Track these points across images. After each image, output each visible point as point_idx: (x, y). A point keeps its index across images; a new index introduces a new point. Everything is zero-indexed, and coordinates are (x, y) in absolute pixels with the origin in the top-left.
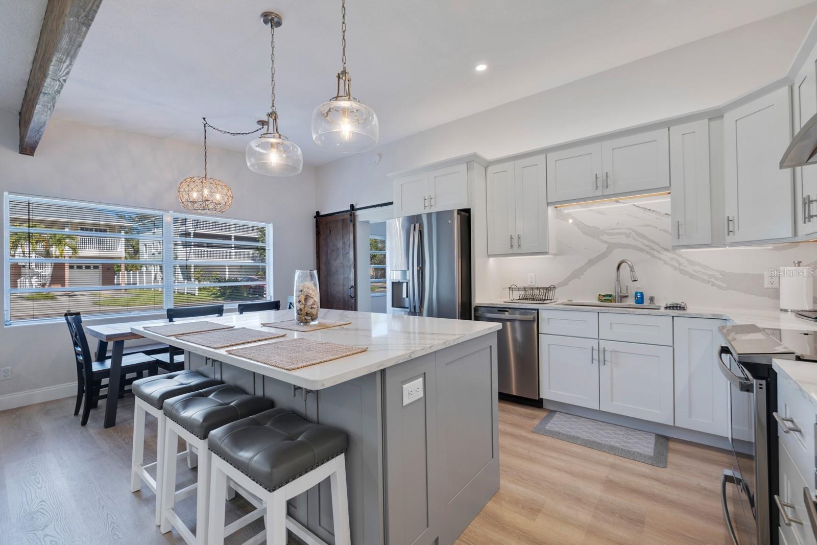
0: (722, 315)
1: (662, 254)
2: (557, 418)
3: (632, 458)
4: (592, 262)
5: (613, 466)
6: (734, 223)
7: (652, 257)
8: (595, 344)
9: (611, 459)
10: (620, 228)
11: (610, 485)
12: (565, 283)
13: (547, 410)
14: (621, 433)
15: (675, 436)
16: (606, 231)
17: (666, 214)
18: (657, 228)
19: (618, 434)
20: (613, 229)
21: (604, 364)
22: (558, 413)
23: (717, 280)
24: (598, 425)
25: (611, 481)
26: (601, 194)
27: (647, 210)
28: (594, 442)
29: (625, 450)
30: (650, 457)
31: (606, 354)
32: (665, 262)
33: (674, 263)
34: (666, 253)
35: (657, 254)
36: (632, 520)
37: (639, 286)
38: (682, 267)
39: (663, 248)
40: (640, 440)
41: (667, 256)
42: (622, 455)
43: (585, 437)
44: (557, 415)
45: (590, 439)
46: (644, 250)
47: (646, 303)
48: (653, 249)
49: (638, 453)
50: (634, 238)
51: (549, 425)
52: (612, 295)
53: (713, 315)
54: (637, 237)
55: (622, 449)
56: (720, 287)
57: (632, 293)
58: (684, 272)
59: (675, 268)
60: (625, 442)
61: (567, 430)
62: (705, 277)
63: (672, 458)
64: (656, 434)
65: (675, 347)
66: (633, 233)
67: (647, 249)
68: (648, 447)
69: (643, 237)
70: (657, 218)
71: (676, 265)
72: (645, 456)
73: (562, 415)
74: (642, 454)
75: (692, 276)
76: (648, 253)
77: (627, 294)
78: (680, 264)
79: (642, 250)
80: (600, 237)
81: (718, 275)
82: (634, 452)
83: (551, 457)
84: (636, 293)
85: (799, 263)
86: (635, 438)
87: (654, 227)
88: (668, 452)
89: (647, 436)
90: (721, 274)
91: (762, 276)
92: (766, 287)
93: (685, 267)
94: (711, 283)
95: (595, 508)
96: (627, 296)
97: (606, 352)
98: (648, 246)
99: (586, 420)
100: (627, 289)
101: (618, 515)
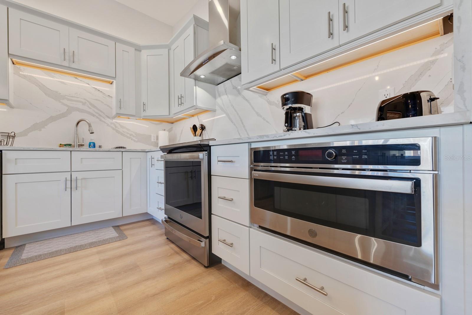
0: (145, 150)
1: (106, 119)
2: (28, 248)
3: (107, 243)
4: (53, 119)
5: (99, 253)
6: (146, 106)
7: (100, 121)
8: (68, 175)
9: (94, 250)
10: (78, 98)
11: (104, 262)
12: (25, 133)
13: (10, 248)
14: (91, 234)
15: (121, 224)
16: (66, 97)
17: (109, 96)
18: (103, 103)
19: (89, 236)
20: (72, 97)
21: (77, 189)
22: (27, 244)
23: (133, 137)
24: (72, 237)
25: (104, 260)
26: (68, 65)
27: (98, 91)
28: (76, 246)
29: (101, 240)
30: (117, 237)
31: (78, 182)
32: (108, 125)
33: (112, 125)
34: (108, 119)
35: (103, 119)
36: (131, 269)
37: (92, 138)
38: (117, 129)
39: (107, 116)
40: (105, 232)
41: (109, 121)
42: (101, 244)
43: (67, 247)
44: (27, 246)
45: (72, 246)
46: (95, 116)
47: (97, 148)
48: (100, 115)
49: (110, 238)
50: (88, 106)
51: (23, 255)
52: (71, 144)
53: (141, 150)
54: (90, 106)
55: (99, 241)
56: (134, 141)
57: (87, 143)
58: (118, 132)
59: (114, 129)
60: (98, 237)
61: (47, 250)
62: (128, 135)
63: (126, 233)
64: (112, 227)
65: (123, 170)
66: (87, 102)
67: (97, 115)
68: (113, 233)
69: (95, 107)
70: (103, 97)
71: (114, 127)
72: (114, 238)
73: (34, 244)
74: (113, 237)
75: (122, 134)
76: (97, 117)
77: (83, 144)
78: (116, 127)
79: (94, 115)
80: (61, 101)
81: (134, 134)
82: (107, 239)
83: (43, 274)
84: (90, 143)
85: (165, 130)
86: (102, 233)
87: (102, 102)
88: (123, 232)
89: (108, 229)
90: (135, 134)
91: (151, 136)
92: (152, 141)
93: (118, 128)
94: (131, 139)
95: (107, 278)
96: (84, 145)
97: (78, 181)
98: (97, 113)
99: (59, 238)
100: (83, 140)
101: (123, 273)
